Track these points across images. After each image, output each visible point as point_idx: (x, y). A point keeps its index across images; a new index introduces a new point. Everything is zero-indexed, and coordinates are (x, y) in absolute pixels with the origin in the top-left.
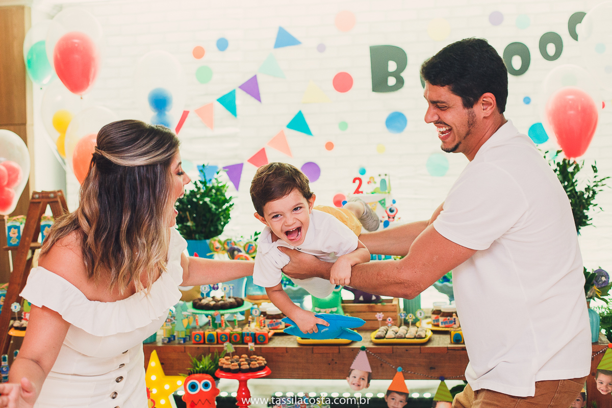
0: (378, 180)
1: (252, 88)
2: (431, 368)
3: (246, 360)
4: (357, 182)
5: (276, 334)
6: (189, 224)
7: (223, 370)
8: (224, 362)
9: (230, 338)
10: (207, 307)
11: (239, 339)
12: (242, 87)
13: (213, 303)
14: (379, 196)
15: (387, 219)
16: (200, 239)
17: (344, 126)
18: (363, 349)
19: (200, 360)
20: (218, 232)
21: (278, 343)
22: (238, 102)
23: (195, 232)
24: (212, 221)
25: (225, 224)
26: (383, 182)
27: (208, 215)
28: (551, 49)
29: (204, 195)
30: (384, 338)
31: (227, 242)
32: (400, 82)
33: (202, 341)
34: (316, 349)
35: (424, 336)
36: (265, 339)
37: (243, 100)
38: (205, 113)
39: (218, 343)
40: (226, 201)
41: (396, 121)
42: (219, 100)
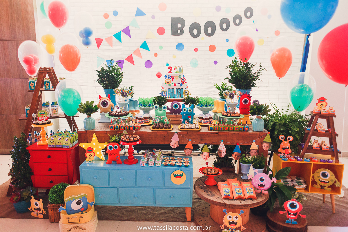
0: (178, 68)
1: (127, 31)
2: (202, 140)
3: (132, 137)
4: (170, 68)
5: (142, 126)
6: (106, 83)
7: (122, 141)
8: (123, 138)
9: (124, 128)
10: (115, 115)
11: (128, 128)
12: (123, 31)
13: (117, 114)
14: (179, 74)
15: (181, 83)
16: (110, 89)
17: (161, 47)
18: (177, 132)
19: (113, 137)
20: (117, 86)
21: (143, 130)
23: (109, 86)
24: (115, 82)
25: (120, 83)
26: (180, 69)
27: (113, 79)
28: (237, 21)
29: (111, 72)
30: (183, 128)
31: (121, 90)
32: (182, 32)
33: (114, 129)
34: (159, 133)
35: (199, 128)
36: (139, 128)
37: (123, 36)
38: (109, 40)
39: (120, 130)
40: (120, 74)
41: (180, 46)
42: (114, 35)
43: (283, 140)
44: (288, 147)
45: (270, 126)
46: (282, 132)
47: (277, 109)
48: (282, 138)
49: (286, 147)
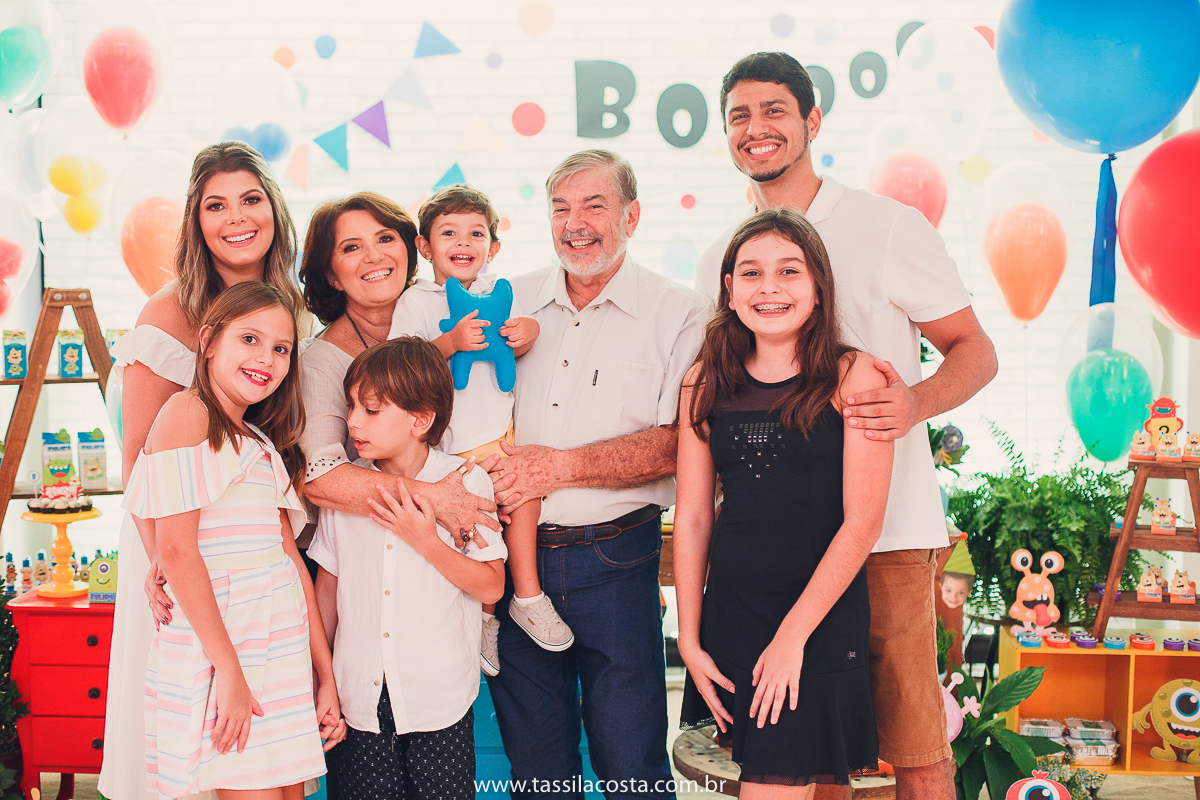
1: (375, 122)
12: (359, 121)
17: (529, 191)
22: (351, 145)
28: (868, 79)
32: (624, 123)
37: (358, 141)
42: (318, 141)
43: (1026, 569)
44: (1045, 598)
45: (984, 517)
46: (1025, 540)
47: (1016, 451)
48: (1024, 562)
49: (1039, 599)
